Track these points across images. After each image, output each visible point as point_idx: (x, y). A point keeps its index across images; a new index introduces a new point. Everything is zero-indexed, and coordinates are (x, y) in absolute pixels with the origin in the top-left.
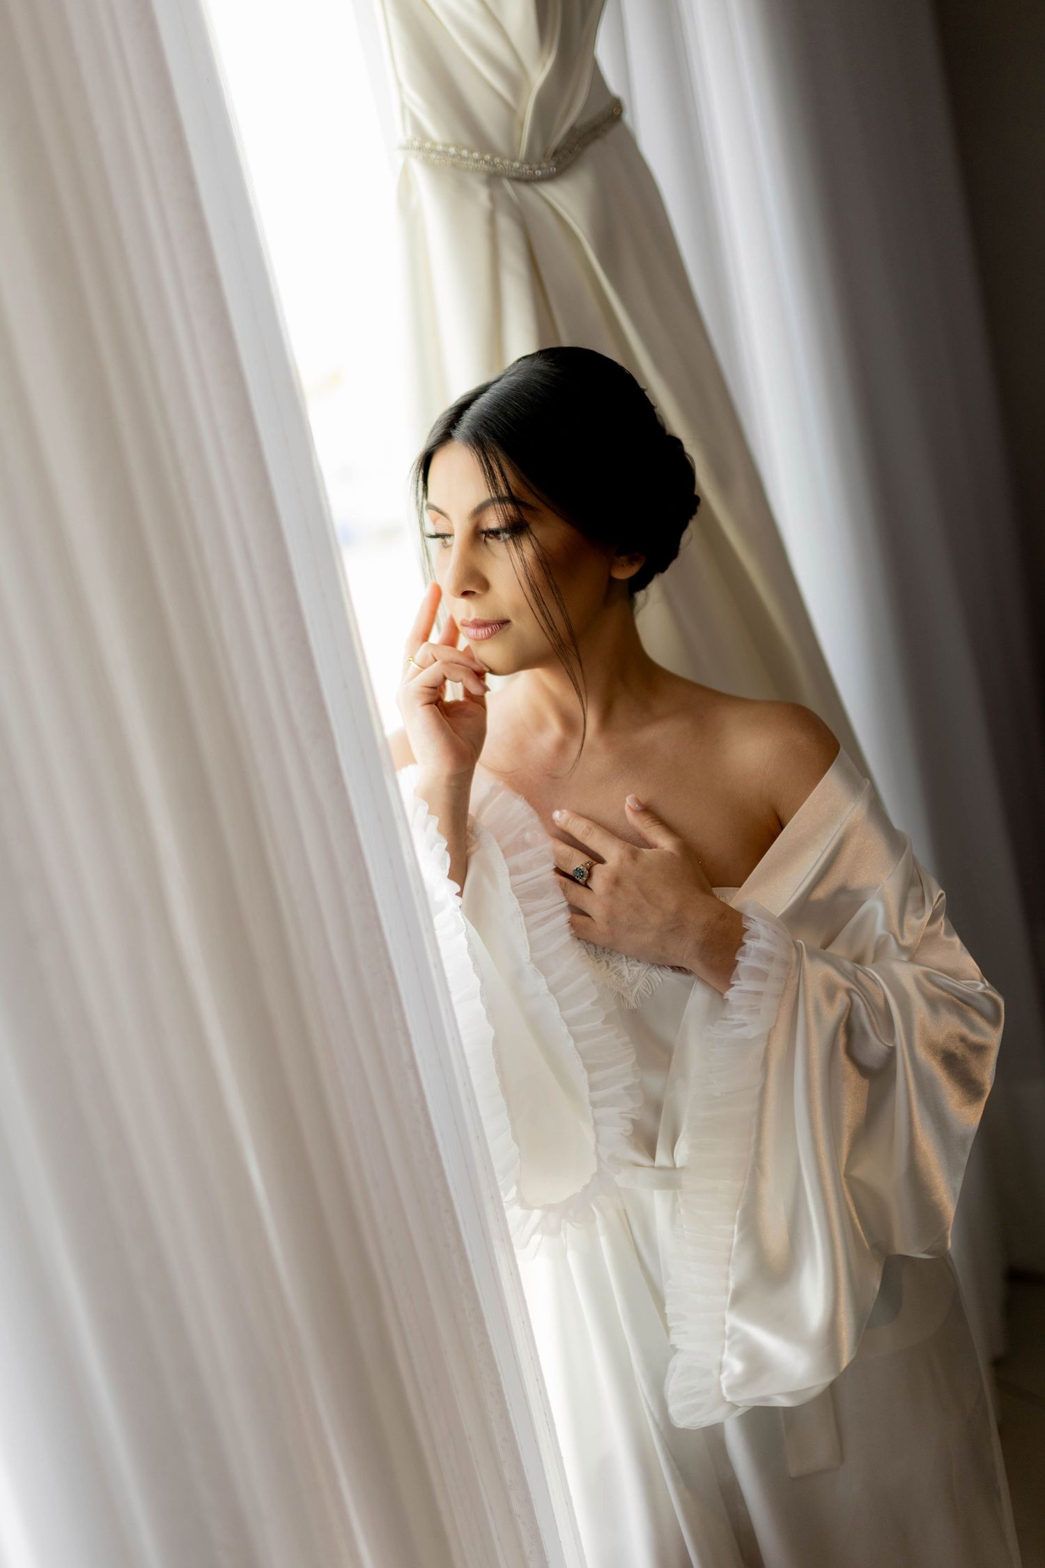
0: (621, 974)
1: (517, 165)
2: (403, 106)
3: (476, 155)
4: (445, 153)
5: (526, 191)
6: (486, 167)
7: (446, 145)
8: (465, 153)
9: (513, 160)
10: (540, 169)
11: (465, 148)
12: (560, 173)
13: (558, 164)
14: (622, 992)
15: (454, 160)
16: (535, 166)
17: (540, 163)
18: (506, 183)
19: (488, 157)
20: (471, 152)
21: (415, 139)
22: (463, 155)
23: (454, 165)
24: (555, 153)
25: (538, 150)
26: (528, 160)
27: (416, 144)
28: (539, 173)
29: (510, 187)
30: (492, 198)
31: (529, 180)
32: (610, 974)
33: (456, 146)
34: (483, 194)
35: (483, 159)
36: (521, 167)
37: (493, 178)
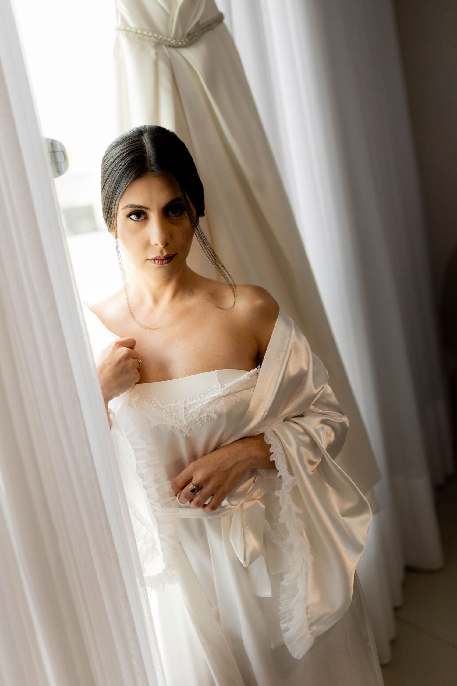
0: (182, 422)
1: (169, 39)
2: (117, 10)
3: (150, 34)
4: (137, 33)
5: (173, 51)
6: (155, 40)
7: (136, 29)
8: (145, 33)
9: (168, 37)
10: (181, 42)
11: (145, 30)
12: (191, 44)
13: (190, 40)
14: (182, 429)
15: (140, 36)
16: (178, 40)
17: (181, 39)
18: (164, 47)
19: (156, 35)
20: (148, 32)
21: (122, 26)
22: (144, 34)
23: (140, 38)
24: (188, 35)
25: (180, 34)
26: (175, 37)
27: (123, 28)
28: (180, 43)
29: (166, 49)
30: (157, 54)
31: (175, 47)
32: (177, 421)
33: (141, 29)
34: (152, 52)
35: (153, 36)
36: (172, 40)
37: (158, 44)
